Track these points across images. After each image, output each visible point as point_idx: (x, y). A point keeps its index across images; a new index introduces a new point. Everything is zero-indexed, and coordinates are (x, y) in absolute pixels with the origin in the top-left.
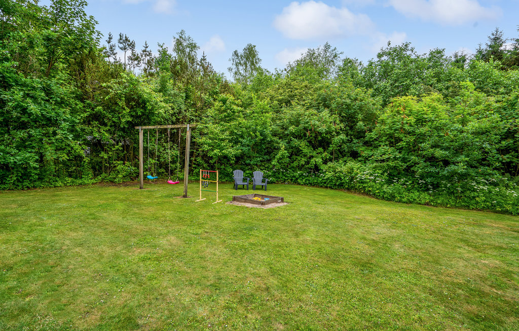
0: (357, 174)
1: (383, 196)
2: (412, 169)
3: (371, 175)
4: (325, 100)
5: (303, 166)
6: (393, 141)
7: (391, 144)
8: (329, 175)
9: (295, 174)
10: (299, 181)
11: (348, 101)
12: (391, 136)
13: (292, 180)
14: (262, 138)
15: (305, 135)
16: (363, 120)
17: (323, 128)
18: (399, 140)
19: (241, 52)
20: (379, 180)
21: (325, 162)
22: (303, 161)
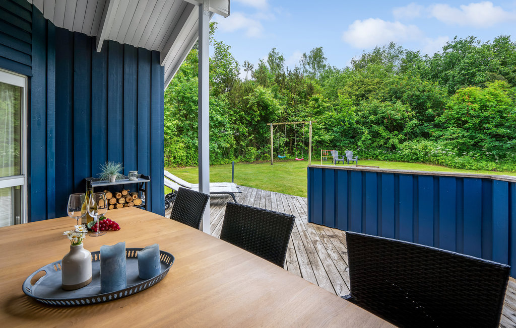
0: (431, 149)
1: (455, 166)
2: (479, 144)
3: (443, 150)
4: (395, 93)
5: (381, 146)
6: (460, 123)
7: (459, 126)
8: (407, 152)
9: (375, 152)
10: (379, 157)
11: (417, 93)
12: (458, 119)
13: (373, 157)
14: (349, 126)
15: (383, 122)
16: (431, 107)
17: (398, 116)
18: (465, 122)
20: (450, 154)
21: (401, 142)
22: (382, 142)
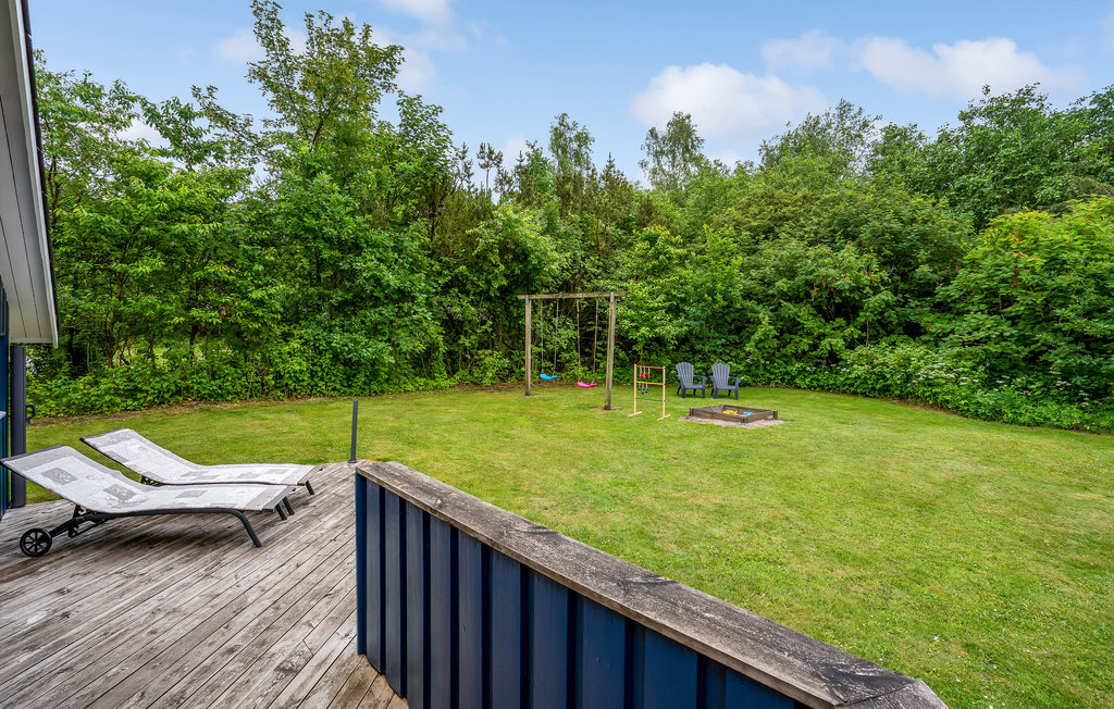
0: (919, 368)
1: (976, 411)
2: (1042, 358)
3: (949, 370)
4: (845, 224)
5: (804, 352)
6: (996, 303)
7: (993, 310)
8: (860, 370)
9: (789, 368)
10: (797, 381)
11: (896, 226)
12: (993, 292)
13: (783, 379)
14: (725, 303)
15: (808, 295)
16: (929, 261)
17: (844, 282)
18: (1009, 301)
19: (662, 130)
20: (965, 380)
21: (851, 345)
22: (805, 343)
